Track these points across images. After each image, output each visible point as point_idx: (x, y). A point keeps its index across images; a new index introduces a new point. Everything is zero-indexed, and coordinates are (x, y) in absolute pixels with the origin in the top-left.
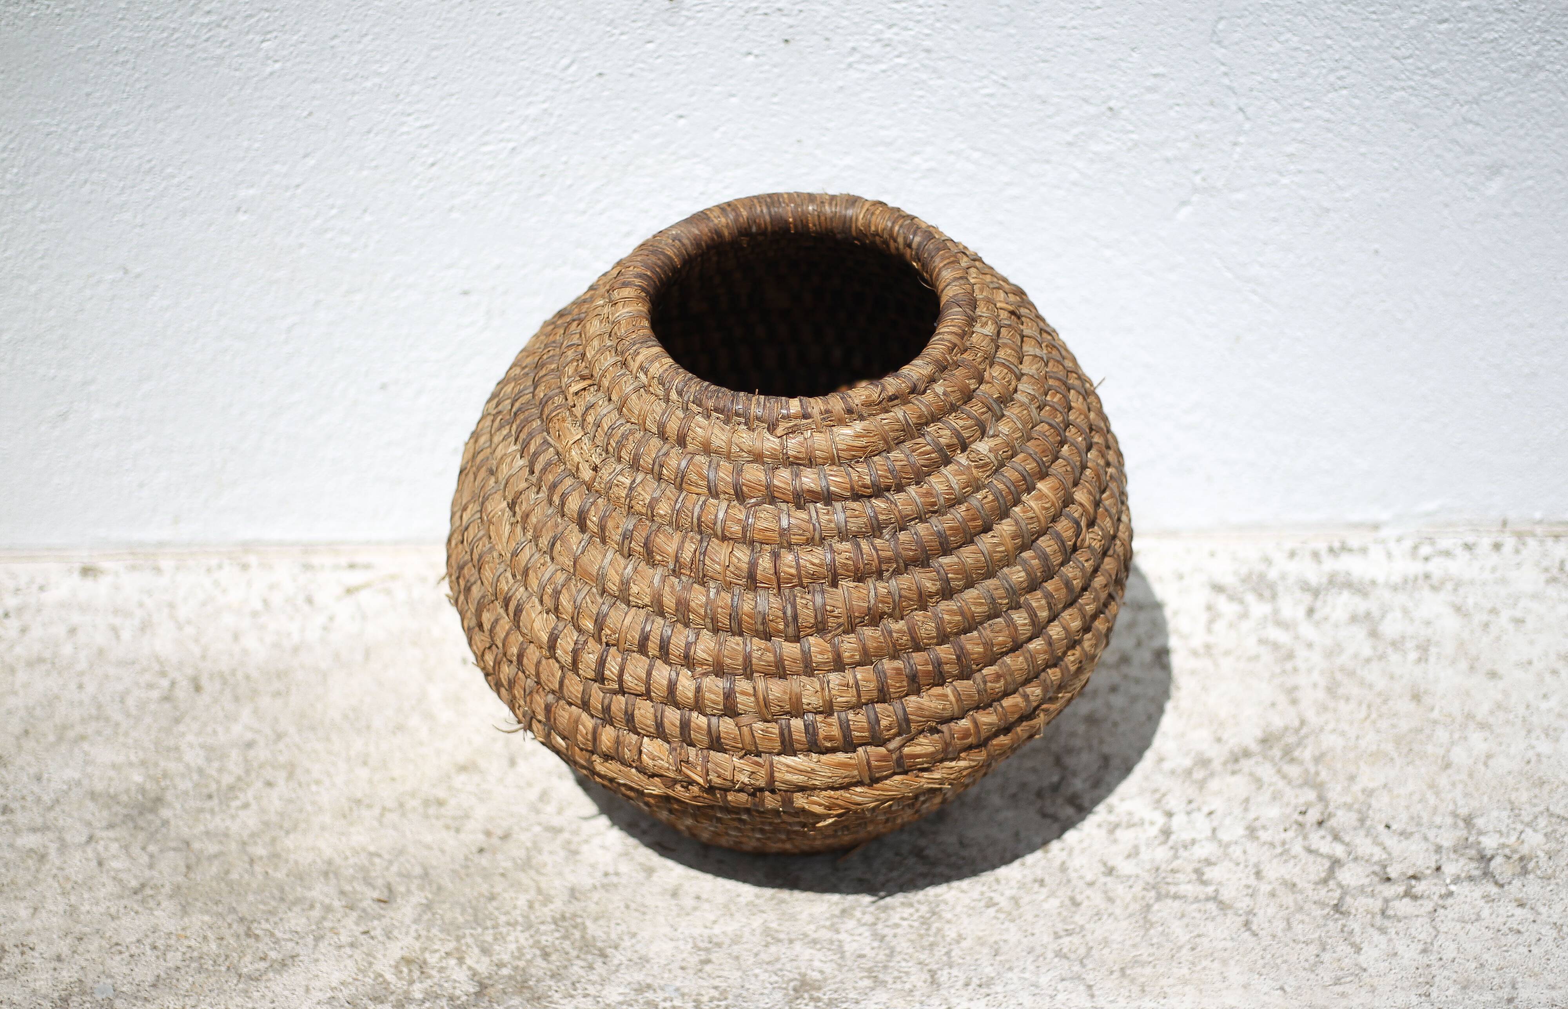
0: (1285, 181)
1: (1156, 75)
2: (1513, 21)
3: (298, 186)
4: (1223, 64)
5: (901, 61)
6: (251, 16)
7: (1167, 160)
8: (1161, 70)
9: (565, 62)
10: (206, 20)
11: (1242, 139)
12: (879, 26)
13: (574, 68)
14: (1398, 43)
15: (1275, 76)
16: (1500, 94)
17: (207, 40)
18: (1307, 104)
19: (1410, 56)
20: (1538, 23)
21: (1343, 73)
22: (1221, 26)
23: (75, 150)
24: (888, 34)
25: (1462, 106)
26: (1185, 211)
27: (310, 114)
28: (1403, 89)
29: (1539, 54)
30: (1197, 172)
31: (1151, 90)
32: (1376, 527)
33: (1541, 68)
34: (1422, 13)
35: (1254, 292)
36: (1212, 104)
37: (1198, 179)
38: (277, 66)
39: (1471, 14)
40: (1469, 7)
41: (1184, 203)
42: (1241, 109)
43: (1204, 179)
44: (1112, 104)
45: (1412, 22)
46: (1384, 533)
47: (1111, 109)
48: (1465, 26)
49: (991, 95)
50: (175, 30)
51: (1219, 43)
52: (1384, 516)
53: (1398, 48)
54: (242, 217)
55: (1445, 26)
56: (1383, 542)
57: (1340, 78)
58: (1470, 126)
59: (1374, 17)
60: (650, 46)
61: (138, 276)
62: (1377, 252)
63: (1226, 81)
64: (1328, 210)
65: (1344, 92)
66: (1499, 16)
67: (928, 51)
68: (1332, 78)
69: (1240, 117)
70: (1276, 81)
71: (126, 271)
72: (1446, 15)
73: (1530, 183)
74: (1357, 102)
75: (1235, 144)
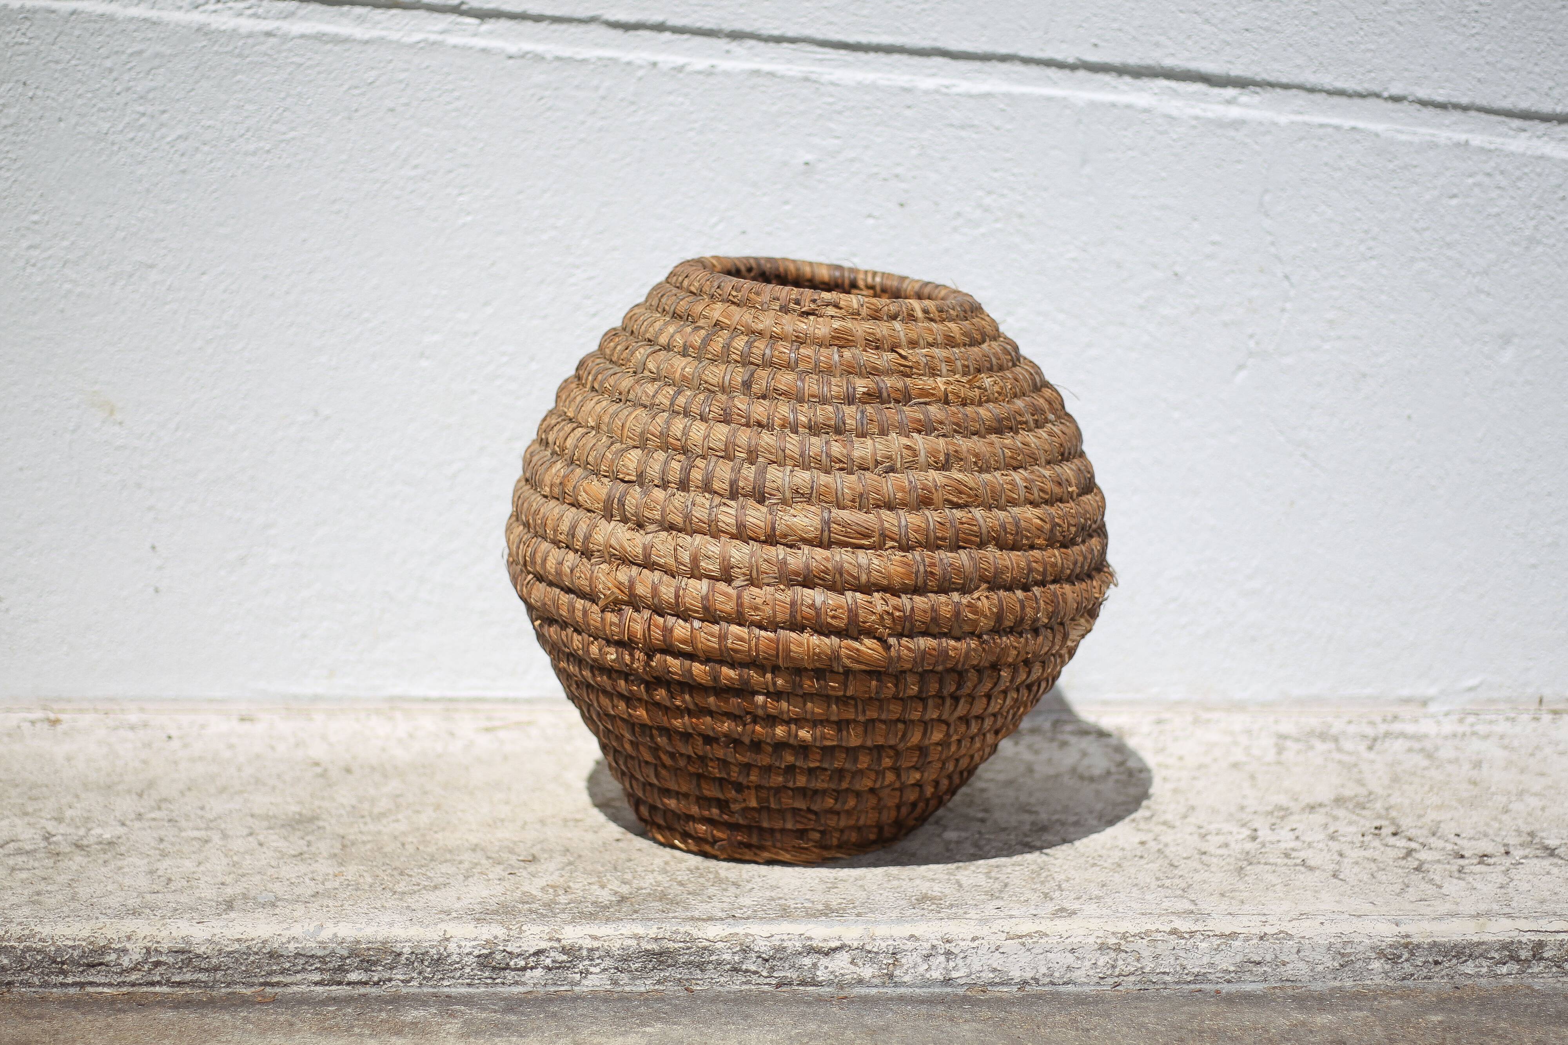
0: (1327, 346)
1: (1214, 243)
2: (1513, 198)
3: (475, 333)
4: (1269, 233)
5: (999, 225)
6: (450, 172)
7: (1226, 325)
8: (1217, 238)
9: (714, 220)
10: (413, 173)
11: (1288, 305)
12: (980, 193)
13: (721, 227)
14: (1416, 216)
15: (1314, 245)
16: (1506, 266)
17: (412, 192)
18: (1342, 273)
19: (1427, 229)
20: (1533, 199)
21: (1371, 243)
22: (1267, 198)
23: (287, 293)
24: (988, 200)
25: (1474, 277)
26: (1242, 375)
27: (493, 264)
28: (1423, 259)
29: (1536, 228)
30: (1251, 336)
31: (1209, 257)
32: (1425, 703)
33: (1539, 242)
34: (1435, 188)
35: (1304, 456)
36: (1262, 271)
37: (1252, 344)
38: (469, 218)
39: (1477, 190)
40: (1475, 184)
41: (1241, 367)
42: (1287, 277)
43: (1257, 343)
44: (1178, 269)
45: (1428, 197)
46: (1433, 708)
47: (1176, 275)
48: (1472, 201)
49: (1074, 260)
50: (385, 182)
51: (1267, 215)
52: (1432, 691)
53: (1417, 221)
54: (424, 363)
55: (1454, 202)
56: (1433, 716)
57: (1370, 249)
58: (1483, 297)
59: (1395, 191)
60: (787, 208)
61: (327, 418)
62: (1409, 417)
63: (1273, 250)
64: (1364, 375)
65: (1374, 263)
66: (1498, 192)
67: (1021, 216)
68: (1362, 248)
69: (1286, 284)
70: (1315, 250)
71: (316, 413)
72: (1455, 191)
73: (1538, 352)
74: (1384, 271)
75: (1283, 310)
